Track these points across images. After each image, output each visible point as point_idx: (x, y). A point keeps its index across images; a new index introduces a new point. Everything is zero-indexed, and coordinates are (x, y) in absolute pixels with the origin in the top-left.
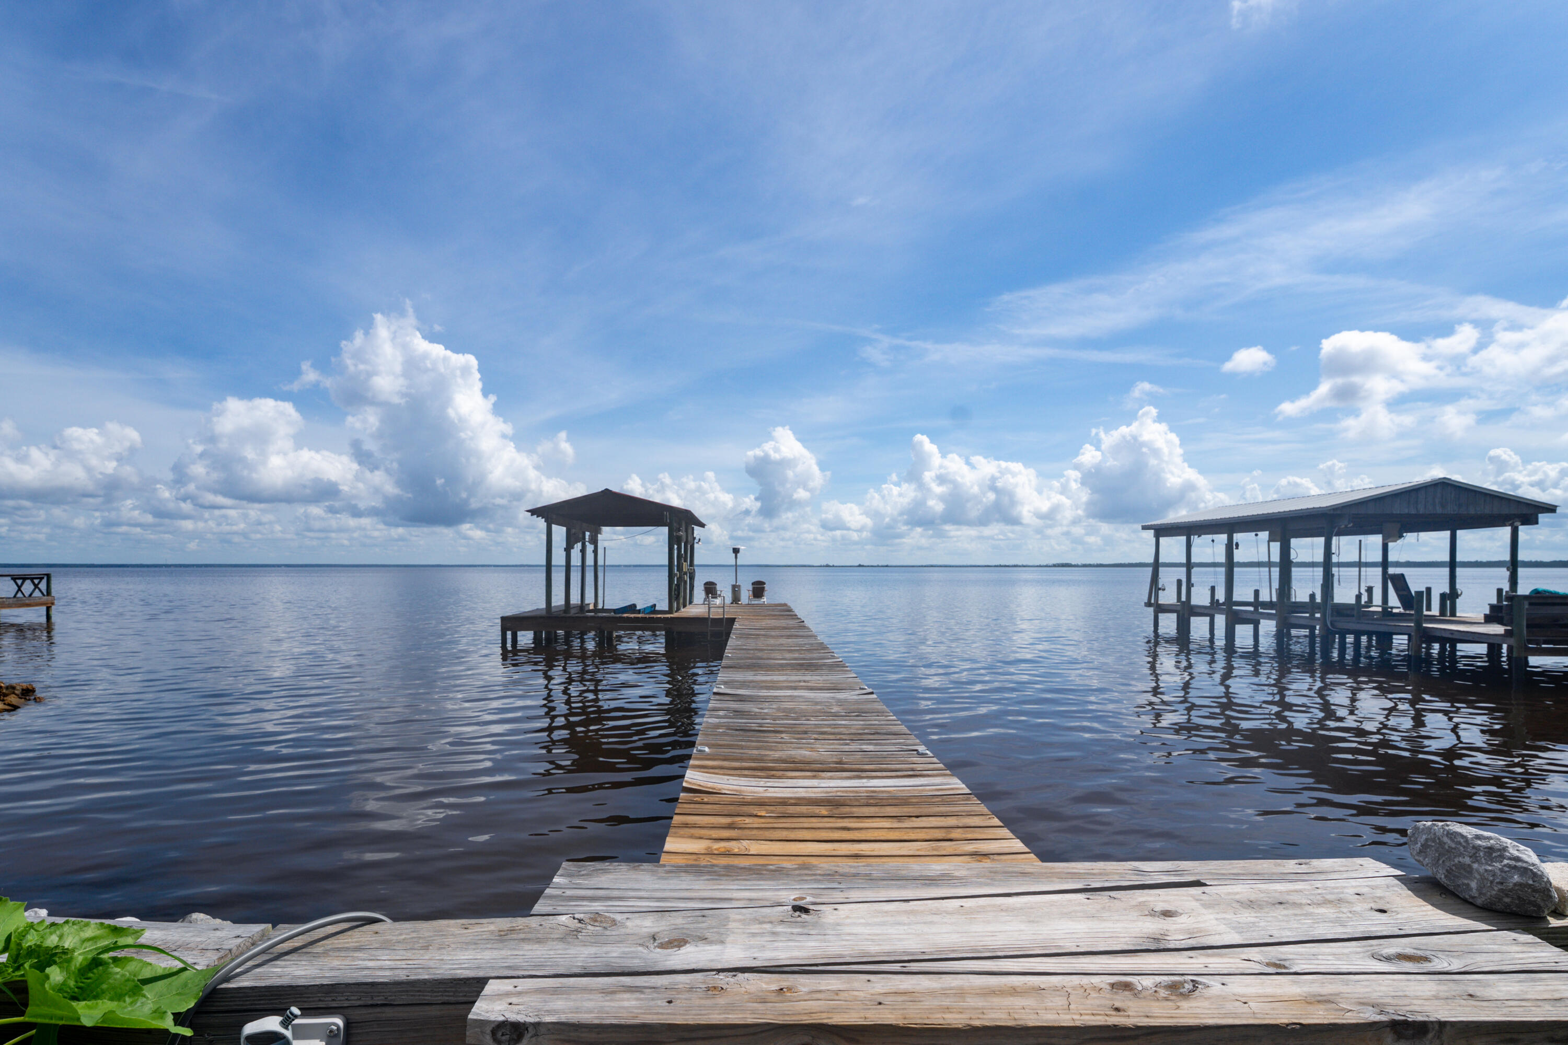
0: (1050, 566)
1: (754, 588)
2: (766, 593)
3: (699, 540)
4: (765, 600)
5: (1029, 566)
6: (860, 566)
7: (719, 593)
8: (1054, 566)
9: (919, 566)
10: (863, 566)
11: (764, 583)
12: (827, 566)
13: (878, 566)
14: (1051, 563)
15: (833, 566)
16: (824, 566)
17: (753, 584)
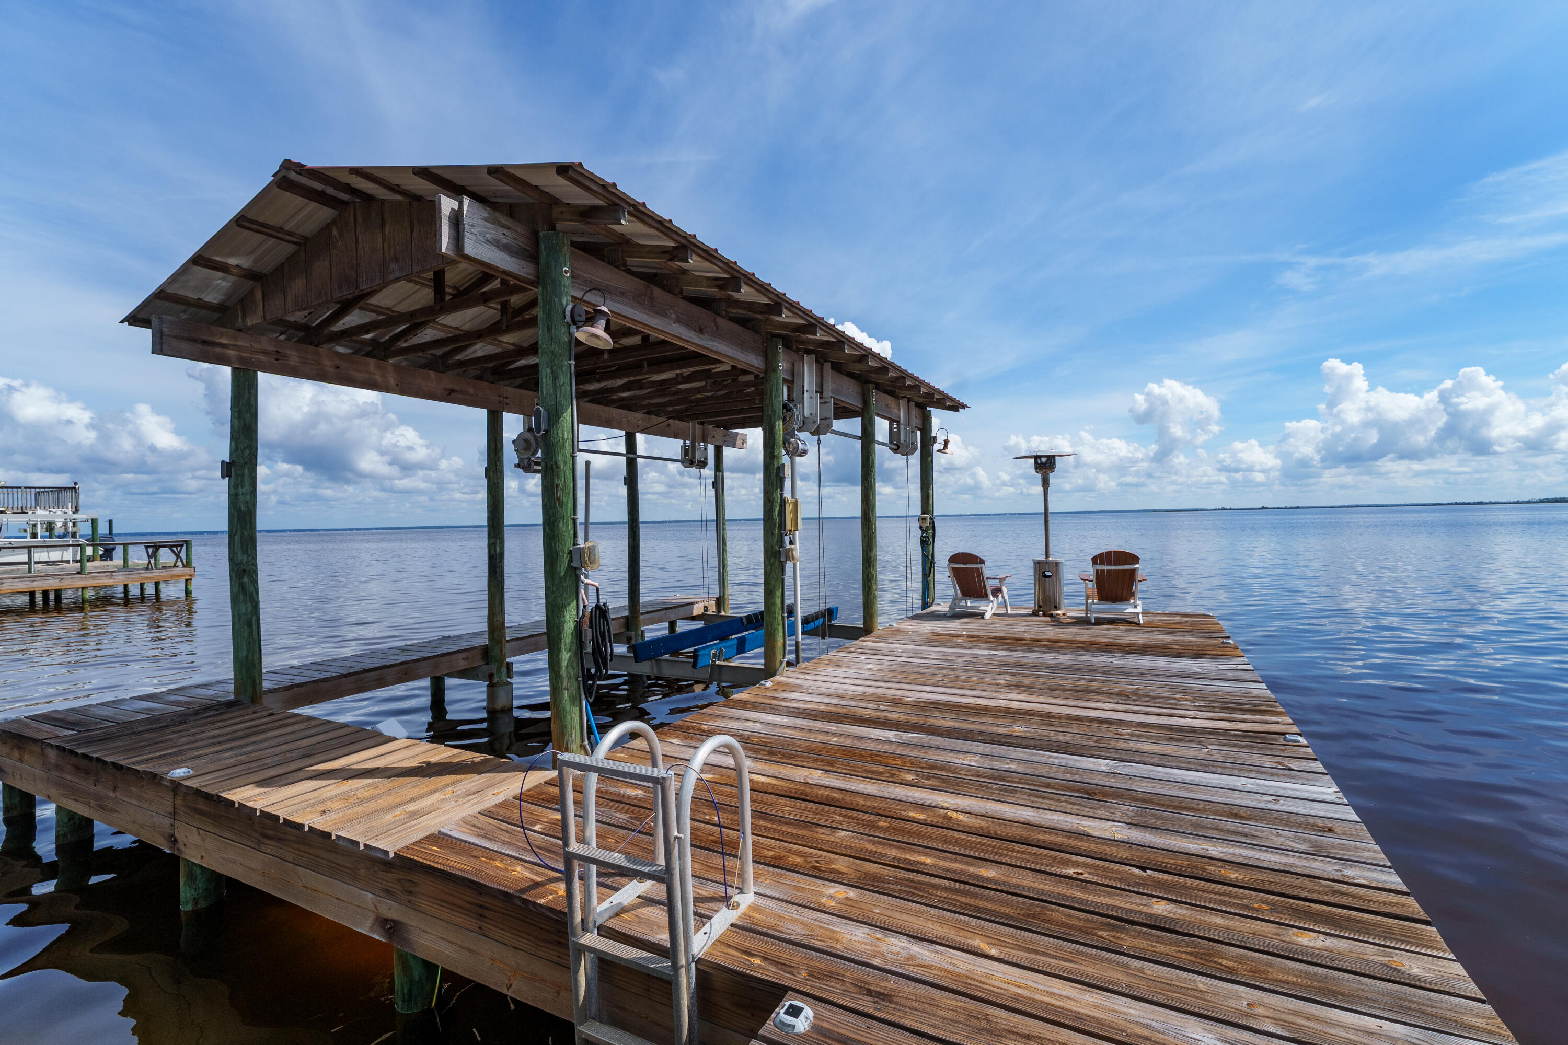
0: (1534, 502)
1: (1099, 575)
2: (1140, 587)
3: (946, 443)
4: (1135, 608)
5: (1501, 503)
6: (1263, 508)
7: (990, 585)
8: (1542, 501)
9: (1348, 507)
10: (1267, 508)
11: (1134, 559)
12: (1223, 509)
13: (1286, 508)
14: (1536, 497)
15: (1231, 509)
16: (1219, 510)
17: (1095, 560)
